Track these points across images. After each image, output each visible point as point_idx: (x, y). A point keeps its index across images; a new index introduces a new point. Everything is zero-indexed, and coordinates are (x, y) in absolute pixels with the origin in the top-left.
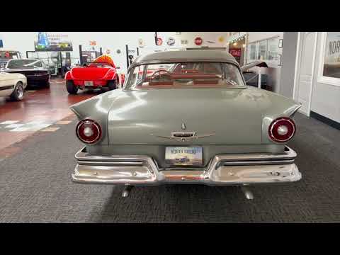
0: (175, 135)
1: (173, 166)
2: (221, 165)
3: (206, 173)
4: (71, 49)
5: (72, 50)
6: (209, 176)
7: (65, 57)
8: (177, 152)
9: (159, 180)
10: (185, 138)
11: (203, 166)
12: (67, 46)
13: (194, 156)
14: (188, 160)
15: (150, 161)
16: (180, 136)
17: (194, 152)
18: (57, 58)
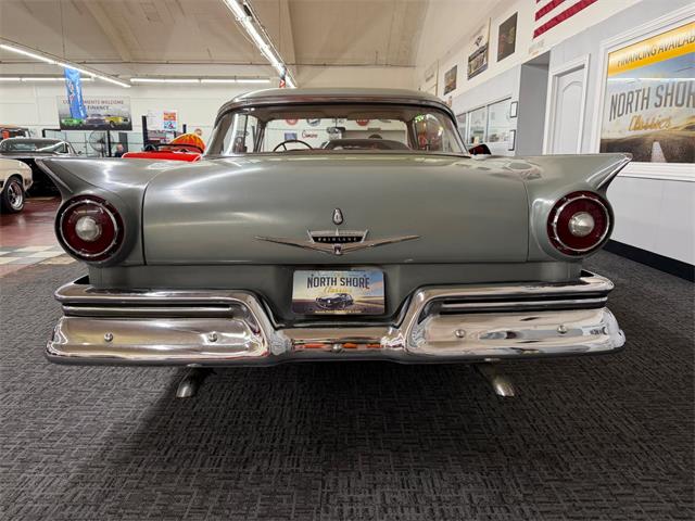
0: (316, 239)
1: (312, 316)
2: (430, 312)
3: (394, 335)
4: (129, 127)
5: (131, 129)
6: (403, 342)
7: (117, 140)
8: (322, 282)
9: (277, 352)
10: (343, 246)
11: (386, 315)
12: (121, 121)
13: (364, 292)
14: (350, 302)
15: (252, 303)
16: (329, 240)
17: (363, 283)
18: (102, 141)
